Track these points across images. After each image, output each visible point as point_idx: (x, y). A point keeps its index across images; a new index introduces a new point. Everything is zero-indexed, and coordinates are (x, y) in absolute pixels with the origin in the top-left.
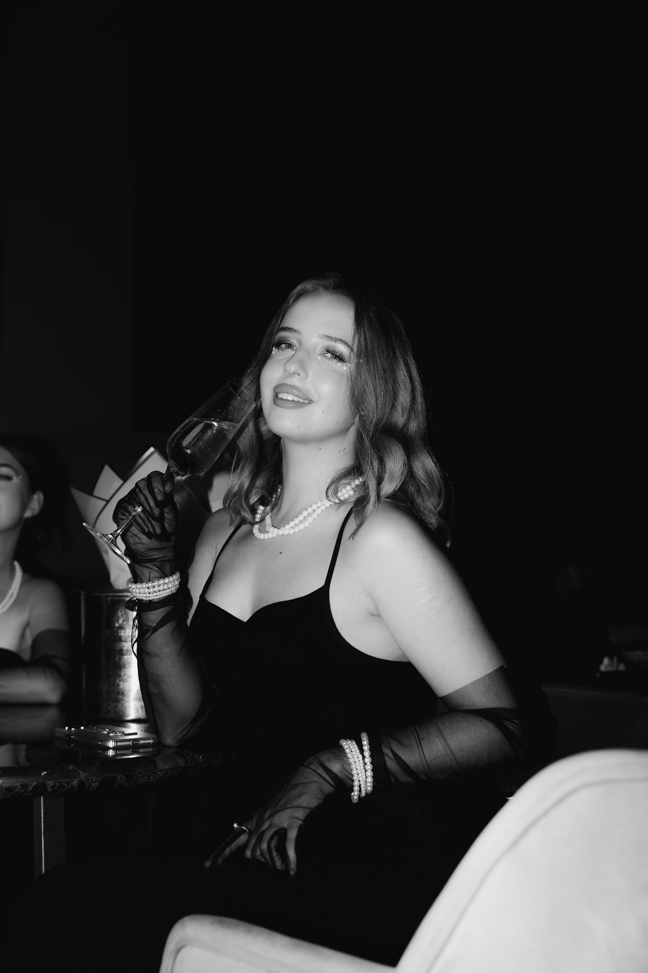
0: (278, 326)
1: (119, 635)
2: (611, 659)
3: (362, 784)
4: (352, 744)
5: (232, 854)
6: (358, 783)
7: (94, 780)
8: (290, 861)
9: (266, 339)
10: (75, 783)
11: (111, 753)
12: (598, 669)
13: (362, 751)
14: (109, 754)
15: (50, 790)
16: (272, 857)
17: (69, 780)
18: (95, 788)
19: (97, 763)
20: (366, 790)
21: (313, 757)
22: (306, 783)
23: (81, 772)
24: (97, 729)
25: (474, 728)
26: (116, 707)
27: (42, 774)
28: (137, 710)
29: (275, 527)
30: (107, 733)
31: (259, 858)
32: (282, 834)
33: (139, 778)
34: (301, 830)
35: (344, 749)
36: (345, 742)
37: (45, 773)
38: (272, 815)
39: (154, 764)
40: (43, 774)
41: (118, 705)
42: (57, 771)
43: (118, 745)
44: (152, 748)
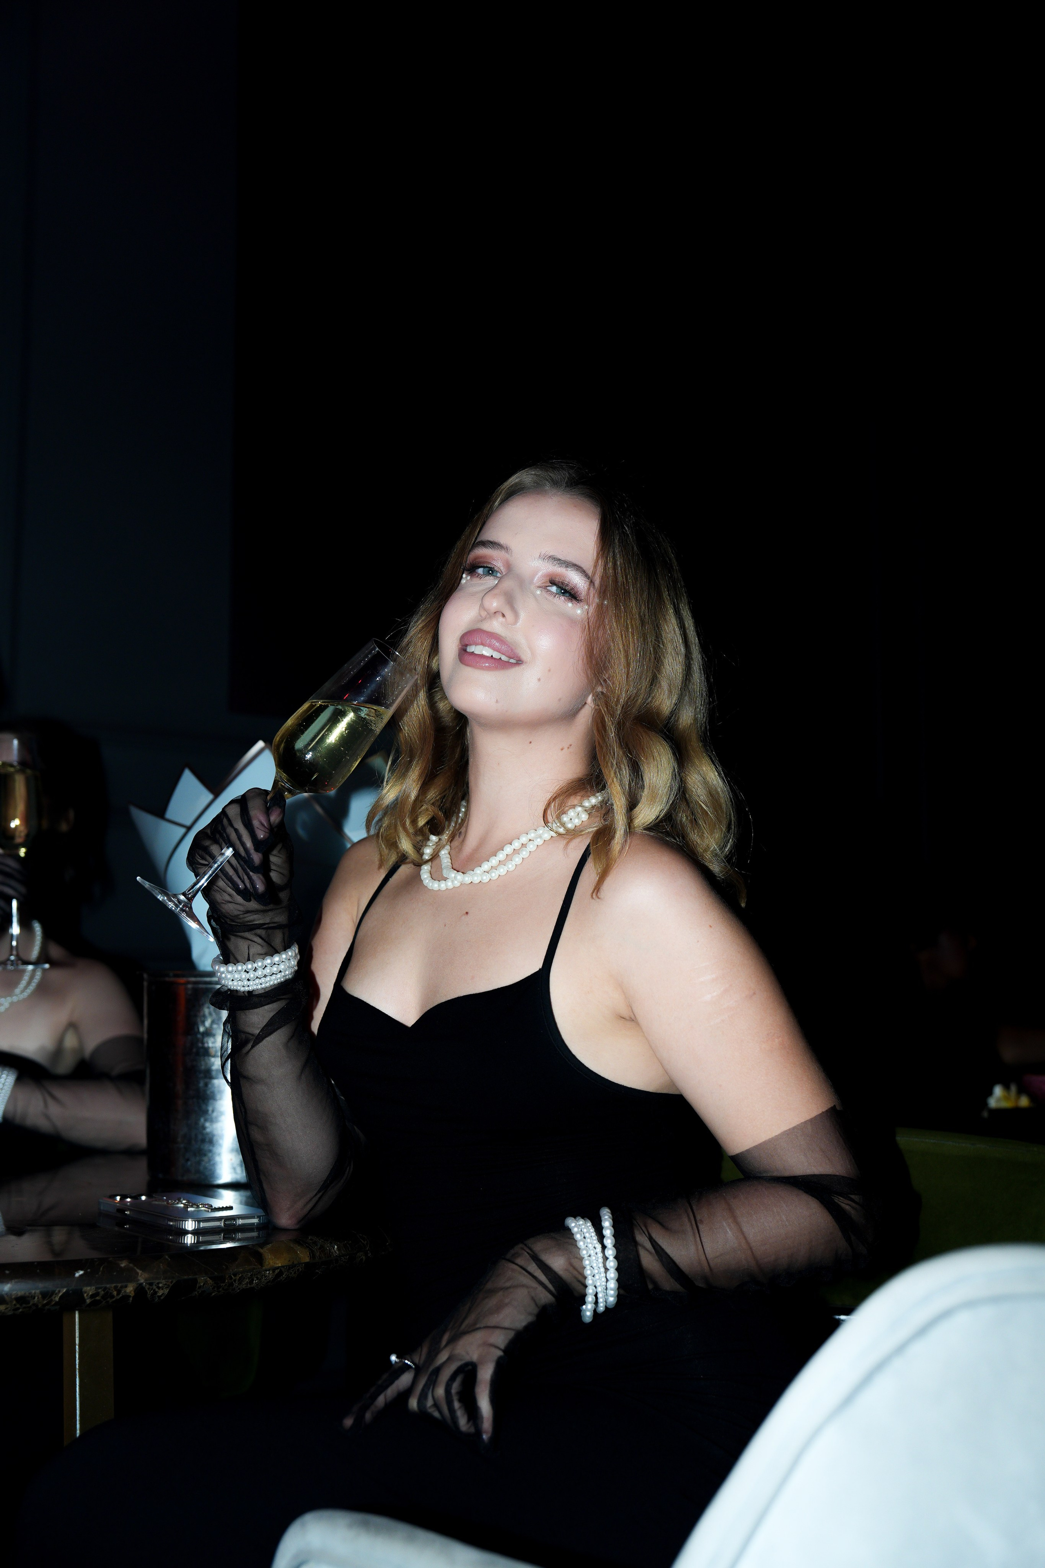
0: (474, 540)
1: (206, 1045)
2: (1007, 1087)
3: (600, 1292)
4: (585, 1226)
5: (388, 1406)
6: (593, 1290)
7: (160, 1285)
8: (482, 1418)
9: (452, 559)
10: (130, 1289)
11: (189, 1240)
12: (985, 1104)
13: (601, 1237)
14: (186, 1242)
15: (88, 1301)
16: (452, 1410)
17: (119, 1285)
18: (162, 1298)
19: (167, 1257)
20: (606, 1302)
21: (521, 1245)
22: (510, 1287)
23: (140, 1272)
24: (167, 1200)
25: (787, 1206)
26: (199, 1163)
27: (75, 1274)
28: (234, 1169)
29: (458, 871)
30: (184, 1207)
31: (430, 1410)
32: (468, 1372)
33: (235, 1281)
34: (500, 1366)
35: (573, 1232)
36: (575, 1223)
37: (81, 1272)
38: (453, 1340)
39: (260, 1259)
40: (77, 1275)
41: (203, 1161)
42: (101, 1269)
43: (201, 1226)
44: (257, 1232)
